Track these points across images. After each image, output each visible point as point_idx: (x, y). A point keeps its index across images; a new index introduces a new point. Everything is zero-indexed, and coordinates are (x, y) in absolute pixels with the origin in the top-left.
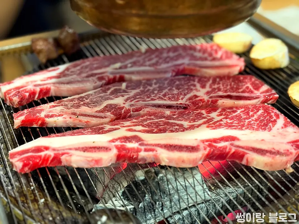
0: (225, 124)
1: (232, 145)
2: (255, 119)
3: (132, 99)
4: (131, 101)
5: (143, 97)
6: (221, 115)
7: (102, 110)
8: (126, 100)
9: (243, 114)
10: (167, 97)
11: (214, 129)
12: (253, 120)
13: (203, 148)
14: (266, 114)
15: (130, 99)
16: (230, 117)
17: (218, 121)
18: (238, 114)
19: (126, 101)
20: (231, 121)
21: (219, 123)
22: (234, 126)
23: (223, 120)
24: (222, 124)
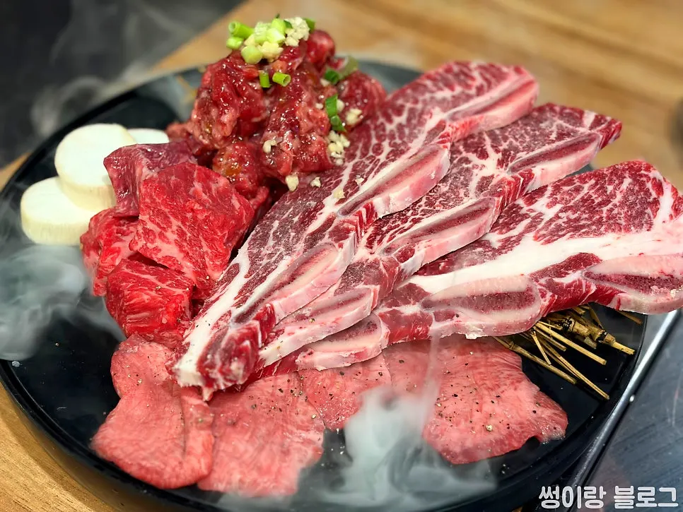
0: (566, 225)
1: (588, 275)
2: (619, 202)
3: (378, 238)
4: (380, 241)
5: (393, 225)
6: (554, 203)
7: (343, 285)
8: (370, 244)
9: (595, 193)
10: (437, 203)
11: (548, 242)
12: (615, 205)
13: (540, 294)
14: (637, 188)
15: (374, 240)
16: (571, 204)
17: (551, 221)
18: (586, 195)
19: (371, 248)
20: (576, 215)
21: (554, 223)
22: (583, 227)
23: (560, 215)
24: (561, 225)
